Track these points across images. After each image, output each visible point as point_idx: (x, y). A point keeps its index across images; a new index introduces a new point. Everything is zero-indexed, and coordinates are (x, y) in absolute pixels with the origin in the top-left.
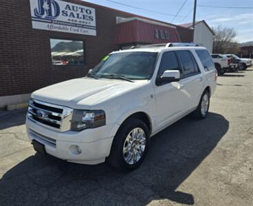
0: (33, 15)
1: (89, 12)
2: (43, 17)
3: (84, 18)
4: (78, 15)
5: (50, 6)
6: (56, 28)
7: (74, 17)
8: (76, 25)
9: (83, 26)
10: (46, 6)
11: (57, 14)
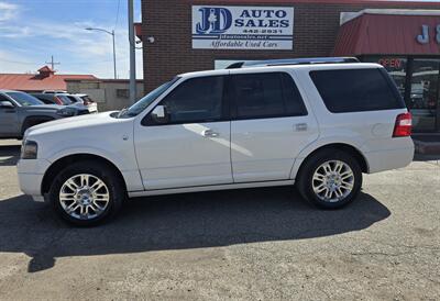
0: (194, 32)
1: (281, 14)
2: (208, 32)
3: (271, 26)
4: (261, 21)
5: (218, 18)
6: (224, 45)
7: (253, 25)
8: (256, 37)
9: (268, 38)
10: (212, 18)
11: (228, 26)
